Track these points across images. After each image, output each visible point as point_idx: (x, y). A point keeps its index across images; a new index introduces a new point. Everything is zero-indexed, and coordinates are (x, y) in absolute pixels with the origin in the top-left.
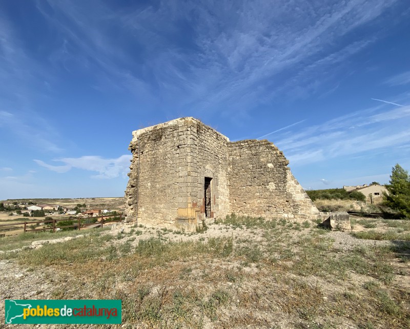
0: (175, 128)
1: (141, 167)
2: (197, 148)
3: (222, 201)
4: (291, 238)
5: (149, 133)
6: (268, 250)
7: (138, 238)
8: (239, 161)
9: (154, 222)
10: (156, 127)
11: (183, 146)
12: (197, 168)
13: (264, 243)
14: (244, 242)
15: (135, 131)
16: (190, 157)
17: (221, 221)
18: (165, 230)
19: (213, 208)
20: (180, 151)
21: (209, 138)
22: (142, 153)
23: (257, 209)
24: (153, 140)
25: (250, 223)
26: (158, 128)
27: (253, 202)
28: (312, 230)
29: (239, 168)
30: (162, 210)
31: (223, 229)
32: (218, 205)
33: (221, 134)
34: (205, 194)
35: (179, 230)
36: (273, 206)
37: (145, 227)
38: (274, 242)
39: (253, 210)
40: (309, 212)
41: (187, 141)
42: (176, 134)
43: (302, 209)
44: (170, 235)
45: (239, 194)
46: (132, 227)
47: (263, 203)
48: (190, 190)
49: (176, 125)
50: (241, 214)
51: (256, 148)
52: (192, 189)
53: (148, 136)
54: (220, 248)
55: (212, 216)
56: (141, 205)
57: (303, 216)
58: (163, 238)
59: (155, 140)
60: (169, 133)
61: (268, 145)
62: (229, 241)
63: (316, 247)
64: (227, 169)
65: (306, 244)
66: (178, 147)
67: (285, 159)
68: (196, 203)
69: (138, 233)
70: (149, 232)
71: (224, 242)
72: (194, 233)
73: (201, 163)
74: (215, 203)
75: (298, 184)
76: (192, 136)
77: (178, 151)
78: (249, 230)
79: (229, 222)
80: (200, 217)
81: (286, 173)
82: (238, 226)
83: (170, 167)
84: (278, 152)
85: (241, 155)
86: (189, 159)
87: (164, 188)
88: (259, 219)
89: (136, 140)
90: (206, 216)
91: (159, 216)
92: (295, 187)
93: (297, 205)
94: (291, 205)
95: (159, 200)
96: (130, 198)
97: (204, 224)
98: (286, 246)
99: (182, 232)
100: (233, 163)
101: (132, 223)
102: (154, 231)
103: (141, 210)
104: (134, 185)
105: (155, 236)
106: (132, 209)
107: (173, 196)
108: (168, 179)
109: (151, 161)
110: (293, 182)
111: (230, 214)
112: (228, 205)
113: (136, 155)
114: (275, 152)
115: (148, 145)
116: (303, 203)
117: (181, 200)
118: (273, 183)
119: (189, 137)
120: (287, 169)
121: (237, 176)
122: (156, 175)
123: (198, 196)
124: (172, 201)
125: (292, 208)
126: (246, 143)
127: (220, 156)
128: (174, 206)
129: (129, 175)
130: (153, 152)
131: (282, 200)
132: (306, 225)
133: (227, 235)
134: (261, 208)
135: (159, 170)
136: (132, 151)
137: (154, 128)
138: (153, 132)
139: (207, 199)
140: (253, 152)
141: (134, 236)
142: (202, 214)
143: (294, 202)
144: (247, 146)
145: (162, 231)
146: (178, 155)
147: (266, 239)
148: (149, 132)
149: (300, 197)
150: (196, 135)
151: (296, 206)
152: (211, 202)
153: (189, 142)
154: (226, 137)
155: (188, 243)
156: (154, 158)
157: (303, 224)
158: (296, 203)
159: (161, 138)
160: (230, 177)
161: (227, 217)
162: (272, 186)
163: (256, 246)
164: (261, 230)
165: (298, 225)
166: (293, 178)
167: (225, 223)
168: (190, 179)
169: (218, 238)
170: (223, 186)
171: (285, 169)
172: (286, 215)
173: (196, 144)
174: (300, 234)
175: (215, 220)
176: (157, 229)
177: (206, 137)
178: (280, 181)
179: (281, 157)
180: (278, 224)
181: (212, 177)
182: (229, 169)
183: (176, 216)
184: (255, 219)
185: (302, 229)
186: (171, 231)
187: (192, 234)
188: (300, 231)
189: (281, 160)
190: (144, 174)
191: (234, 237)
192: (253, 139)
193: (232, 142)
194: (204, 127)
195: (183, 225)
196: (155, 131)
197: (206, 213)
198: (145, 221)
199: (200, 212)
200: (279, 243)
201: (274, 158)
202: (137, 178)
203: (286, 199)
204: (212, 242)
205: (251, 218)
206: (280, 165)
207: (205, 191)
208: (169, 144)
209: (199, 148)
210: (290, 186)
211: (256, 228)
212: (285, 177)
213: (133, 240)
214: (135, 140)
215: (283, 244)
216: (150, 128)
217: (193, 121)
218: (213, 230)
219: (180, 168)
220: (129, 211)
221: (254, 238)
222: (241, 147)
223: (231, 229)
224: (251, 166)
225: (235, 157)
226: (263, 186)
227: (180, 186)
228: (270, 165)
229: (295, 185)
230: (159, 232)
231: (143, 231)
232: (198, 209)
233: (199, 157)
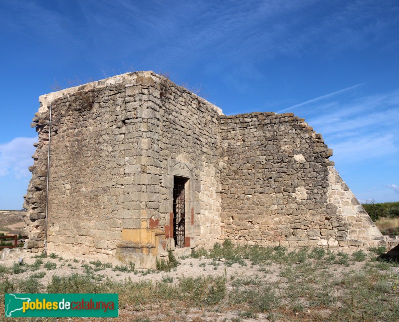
0: (119, 89)
1: (53, 157)
2: (161, 124)
3: (207, 220)
4: (330, 276)
5: (69, 99)
6: (289, 295)
7: (50, 274)
8: (241, 150)
9: (77, 250)
10: (83, 88)
11: (133, 120)
12: (160, 159)
13: (281, 285)
14: (247, 284)
15: (45, 96)
16: (146, 140)
17: (205, 253)
18: (98, 264)
19: (189, 230)
20: (128, 129)
21: (183, 107)
22: (56, 132)
23: (272, 233)
24: (77, 110)
25: (257, 256)
26: (86, 90)
27: (266, 222)
28: (367, 265)
29: (240, 162)
30: (92, 230)
31: (207, 267)
32: (199, 225)
33: (206, 101)
34: (175, 205)
35: (124, 265)
36: (303, 227)
37: (61, 259)
38: (301, 284)
39: (265, 235)
40: (365, 236)
41: (142, 111)
42: (120, 100)
43: (353, 231)
44: (108, 272)
45: (240, 206)
46: (37, 257)
47: (284, 222)
48: (145, 197)
49: (120, 85)
50: (242, 242)
51: (272, 127)
52: (149, 197)
53: (68, 103)
54: (202, 293)
55: (186, 243)
56: (53, 221)
57: (355, 243)
58: (95, 276)
59: (79, 110)
60: (107, 98)
61: (294, 122)
62: (217, 283)
63: (373, 288)
64: (217, 163)
65: (355, 285)
66: (124, 122)
67: (326, 147)
68: (157, 221)
69: (49, 266)
70: (69, 265)
71: (210, 285)
72: (153, 271)
73: (167, 152)
74: (193, 222)
75: (347, 189)
76: (150, 104)
77: (123, 129)
78: (257, 267)
79: (218, 255)
80: (164, 245)
81: (326, 171)
82: (237, 260)
83: (108, 156)
84: (313, 135)
85: (246, 139)
86: (144, 143)
87: (96, 193)
88: (277, 249)
89: (45, 111)
90: (176, 244)
91: (86, 241)
92: (343, 194)
93: (345, 224)
94: (334, 224)
95: (87, 213)
96: (34, 208)
97: (171, 257)
98: (321, 288)
99: (129, 269)
100: (230, 152)
101: (37, 250)
102: (79, 265)
103: (53, 230)
104: (40, 187)
105: (81, 272)
106: (37, 227)
107: (113, 207)
108: (103, 178)
109: (72, 146)
110: (339, 186)
111: (222, 242)
112: (218, 227)
113: (45, 136)
114: (307, 135)
115: (67, 118)
116: (355, 222)
117: (126, 214)
118: (303, 188)
119: (145, 105)
120: (329, 164)
121: (237, 176)
122: (80, 170)
123: (161, 209)
124: (110, 216)
125: (336, 230)
126: (255, 119)
127: (204, 141)
128: (114, 225)
129: (32, 170)
130: (76, 130)
131: (318, 218)
132: (359, 257)
133: (215, 274)
134: (280, 231)
135: (86, 162)
136: (37, 130)
137: (79, 90)
138: (77, 96)
139: (179, 216)
140: (268, 134)
141: (42, 270)
142: (167, 241)
143: (339, 219)
144: (257, 123)
145: (93, 266)
146: (123, 136)
147: (286, 280)
148: (70, 96)
149: (349, 212)
150: (159, 102)
151: (342, 227)
152: (186, 220)
153: (145, 113)
154: (215, 108)
155: (143, 285)
156: (77, 141)
157: (354, 255)
158: (343, 222)
159: (91, 106)
160: (223, 177)
161: (216, 246)
162: (301, 193)
163: (268, 290)
164: (279, 266)
165: (345, 256)
166: (339, 179)
167: (211, 256)
168: (145, 179)
169: (199, 279)
170: (209, 194)
171: (325, 165)
172: (324, 242)
173: (158, 117)
174: (347, 270)
175: (193, 252)
176: (83, 261)
177: (178, 106)
178: (316, 185)
179: (318, 144)
180: (310, 257)
181: (187, 176)
182: (221, 163)
183: (119, 241)
184: (269, 250)
185: (351, 262)
186: (108, 266)
187: (148, 272)
188: (348, 266)
189: (318, 149)
190: (59, 169)
191: (228, 277)
192: (268, 112)
193: (228, 116)
194: (173, 89)
195: (131, 257)
196: (80, 94)
197: (175, 239)
198: (61, 247)
199: (164, 237)
200: (310, 285)
201: (306, 145)
202: (45, 175)
203: (325, 215)
204: (188, 284)
205: (262, 248)
206: (317, 158)
207: (175, 201)
208: (107, 116)
209: (164, 124)
210: (333, 193)
211: (270, 264)
212: (325, 179)
213: (42, 276)
214: (43, 110)
215: (315, 286)
216: (73, 90)
217: (153, 78)
218: (188, 267)
219: (127, 159)
220: (32, 231)
221: (265, 279)
222: (245, 125)
223: (222, 266)
224: (263, 158)
225: (232, 142)
226: (285, 193)
227: (126, 190)
228: (299, 158)
229: (343, 191)
230: (86, 266)
231: (57, 264)
232: (160, 231)
233: (164, 140)
